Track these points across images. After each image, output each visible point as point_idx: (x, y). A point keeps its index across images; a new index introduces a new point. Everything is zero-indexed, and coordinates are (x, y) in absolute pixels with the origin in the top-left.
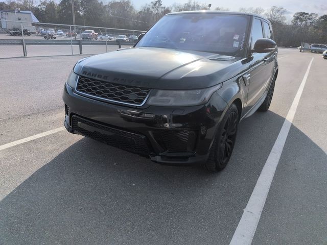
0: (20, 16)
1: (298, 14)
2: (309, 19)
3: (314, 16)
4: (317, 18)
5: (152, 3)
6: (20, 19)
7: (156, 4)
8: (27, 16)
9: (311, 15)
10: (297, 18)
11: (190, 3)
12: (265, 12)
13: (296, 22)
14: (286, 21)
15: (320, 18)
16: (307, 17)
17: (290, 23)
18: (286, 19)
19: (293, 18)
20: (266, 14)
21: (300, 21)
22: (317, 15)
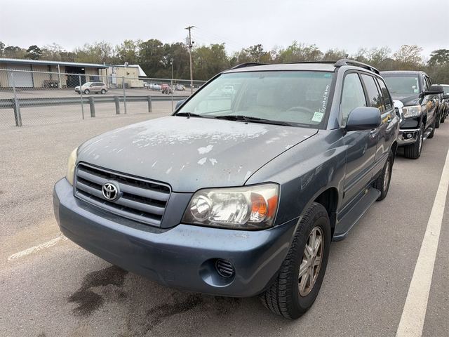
0: (129, 70)
1: (436, 52)
5: (251, 47)
6: (128, 74)
7: (256, 48)
8: (135, 70)
10: (434, 59)
11: (295, 45)
12: (393, 53)
13: (435, 62)
14: (420, 63)
16: (448, 55)
17: (426, 64)
18: (420, 59)
19: (430, 58)
20: (395, 55)
21: (438, 62)
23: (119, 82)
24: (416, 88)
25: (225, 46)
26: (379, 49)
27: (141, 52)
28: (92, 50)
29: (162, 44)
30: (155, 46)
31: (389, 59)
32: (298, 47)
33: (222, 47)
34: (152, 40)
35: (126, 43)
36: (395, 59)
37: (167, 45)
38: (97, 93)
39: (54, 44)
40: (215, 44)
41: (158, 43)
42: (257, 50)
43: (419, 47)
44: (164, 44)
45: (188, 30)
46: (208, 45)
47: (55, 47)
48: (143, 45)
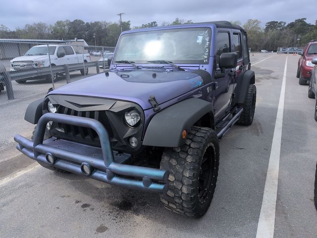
1: (269, 23)
2: (279, 27)
3: (283, 24)
4: (286, 25)
9: (280, 23)
11: (177, 21)
13: (268, 30)
14: (260, 31)
15: (288, 26)
16: (276, 25)
17: (263, 31)
19: (265, 27)
20: (244, 26)
21: (271, 29)
22: (285, 23)
27: (69, 29)
29: (84, 23)
30: (79, 24)
32: (180, 22)
33: (128, 24)
34: (76, 20)
37: (87, 23)
39: (2, 25)
40: (123, 22)
41: (81, 22)
43: (259, 20)
44: (85, 23)
45: (119, 16)
47: (3, 28)
48: (71, 24)
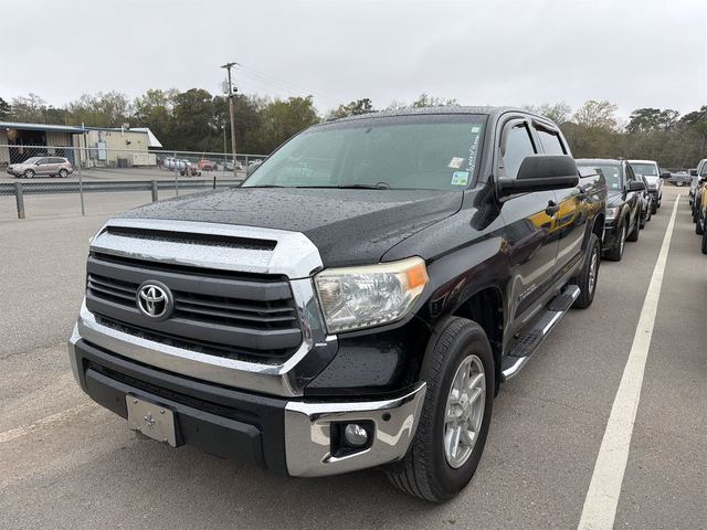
0: (130, 137)
1: (638, 112)
2: (663, 121)
3: (671, 116)
4: (679, 118)
5: (353, 103)
6: (129, 143)
7: (360, 105)
8: (141, 137)
9: (665, 114)
10: (635, 123)
11: (423, 100)
12: (574, 112)
13: (637, 128)
14: (615, 128)
15: (684, 119)
16: (656, 117)
17: (625, 130)
18: (615, 123)
19: (629, 120)
20: (577, 116)
21: (643, 127)
22: (677, 114)
23: (112, 157)
24: (463, 168)
25: (312, 100)
26: (552, 106)
27: (176, 109)
28: (96, 106)
29: (211, 97)
30: (200, 100)
31: (569, 123)
32: (429, 103)
33: (307, 103)
34: (194, 90)
35: (150, 94)
36: (576, 122)
37: (219, 98)
38: (52, 176)
39: (31, 95)
40: (296, 97)
41: (203, 94)
42: (363, 107)
43: (612, 104)
44: (214, 96)
45: (226, 69)
46: (285, 99)
47: (33, 101)
48: (181, 97)
